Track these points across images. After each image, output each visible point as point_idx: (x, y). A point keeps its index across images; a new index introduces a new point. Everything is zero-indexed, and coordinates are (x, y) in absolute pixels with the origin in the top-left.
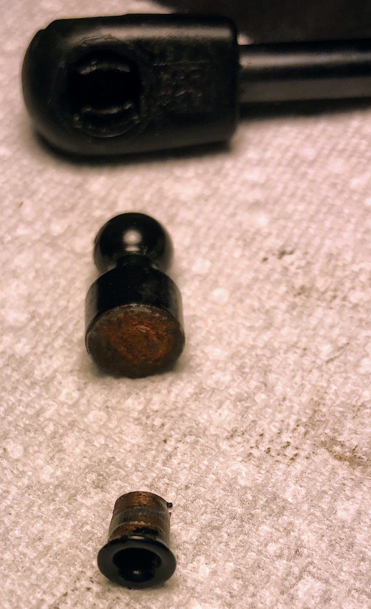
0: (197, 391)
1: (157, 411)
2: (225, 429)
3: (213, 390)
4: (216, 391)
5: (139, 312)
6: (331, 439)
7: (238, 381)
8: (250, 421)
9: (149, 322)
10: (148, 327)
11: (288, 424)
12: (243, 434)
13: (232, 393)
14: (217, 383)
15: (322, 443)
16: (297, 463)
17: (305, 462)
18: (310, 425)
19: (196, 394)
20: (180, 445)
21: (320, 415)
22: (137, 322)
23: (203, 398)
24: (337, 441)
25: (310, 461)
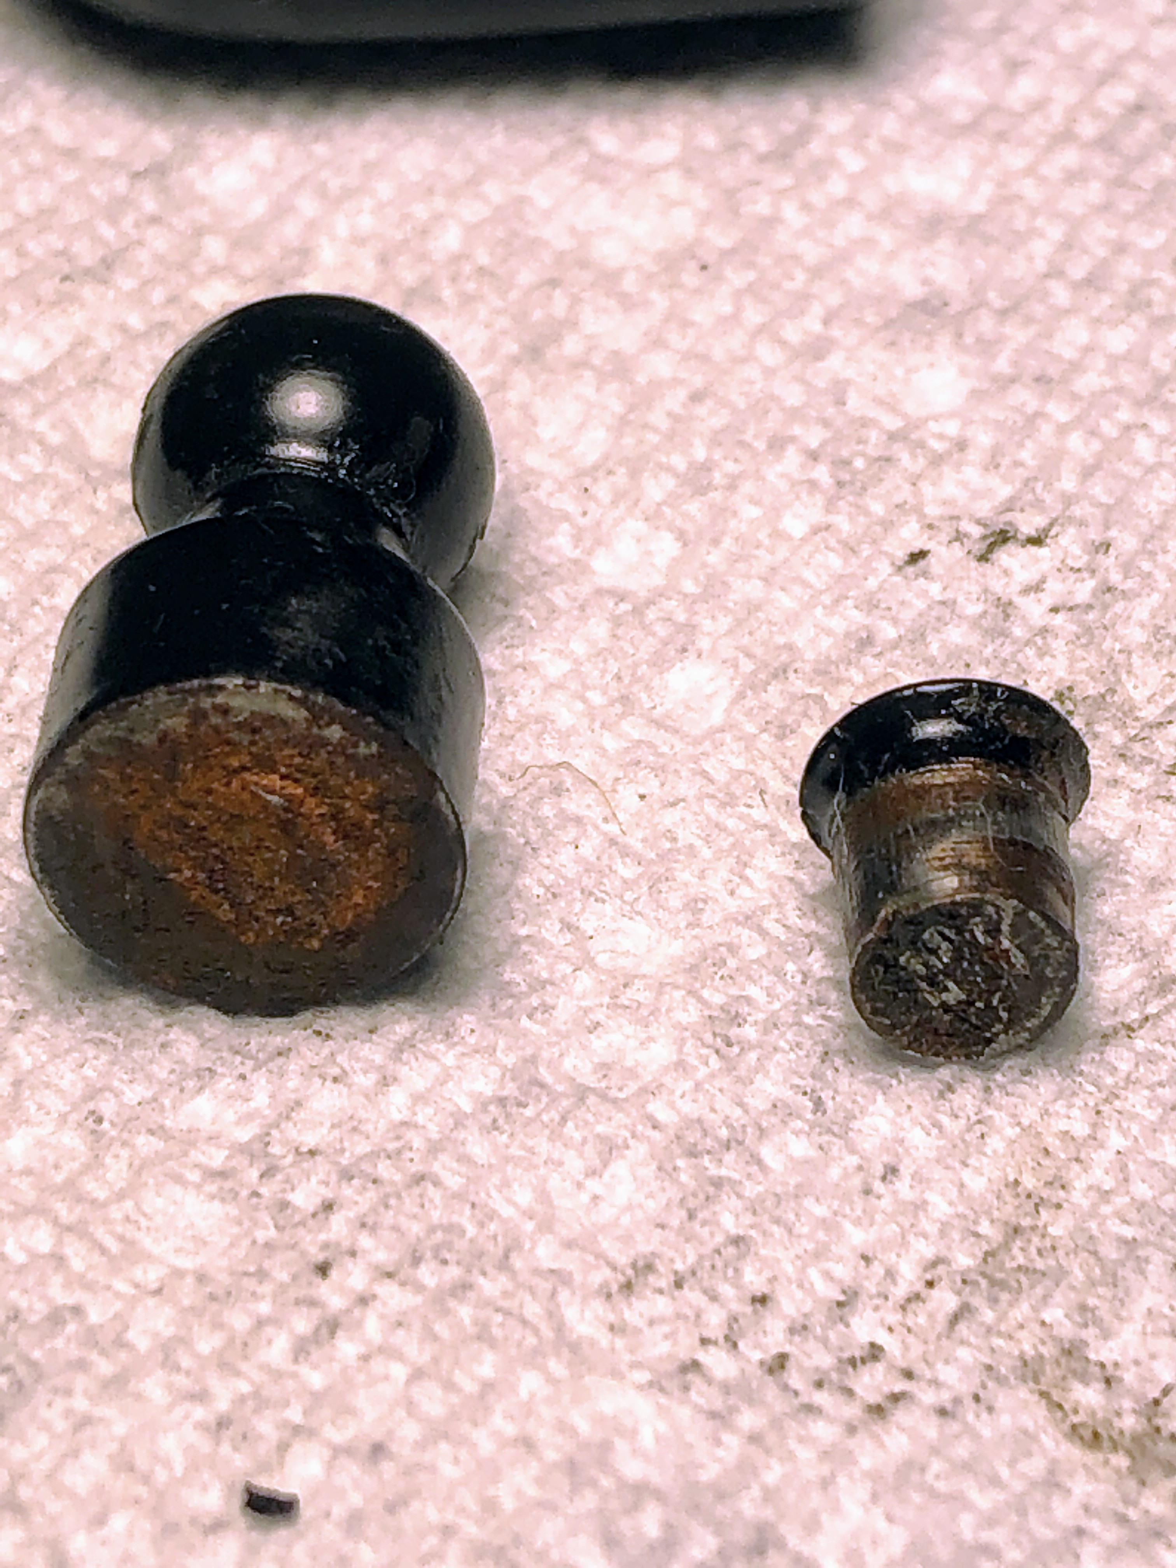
0: (510, 1089)
1: (312, 1153)
2: (599, 1256)
3: (582, 1093)
4: (592, 1100)
5: (252, 713)
6: (1063, 1350)
7: (702, 1072)
8: (719, 1239)
9: (298, 760)
10: (296, 781)
11: (891, 1274)
12: (679, 1284)
13: (663, 1115)
14: (604, 1069)
15: (1025, 1363)
16: (894, 1430)
17: (931, 1430)
18: (984, 1283)
19: (502, 1101)
20: (388, 1291)
21: (1033, 1251)
22: (246, 759)
23: (530, 1121)
24: (1087, 1360)
25: (955, 1427)
